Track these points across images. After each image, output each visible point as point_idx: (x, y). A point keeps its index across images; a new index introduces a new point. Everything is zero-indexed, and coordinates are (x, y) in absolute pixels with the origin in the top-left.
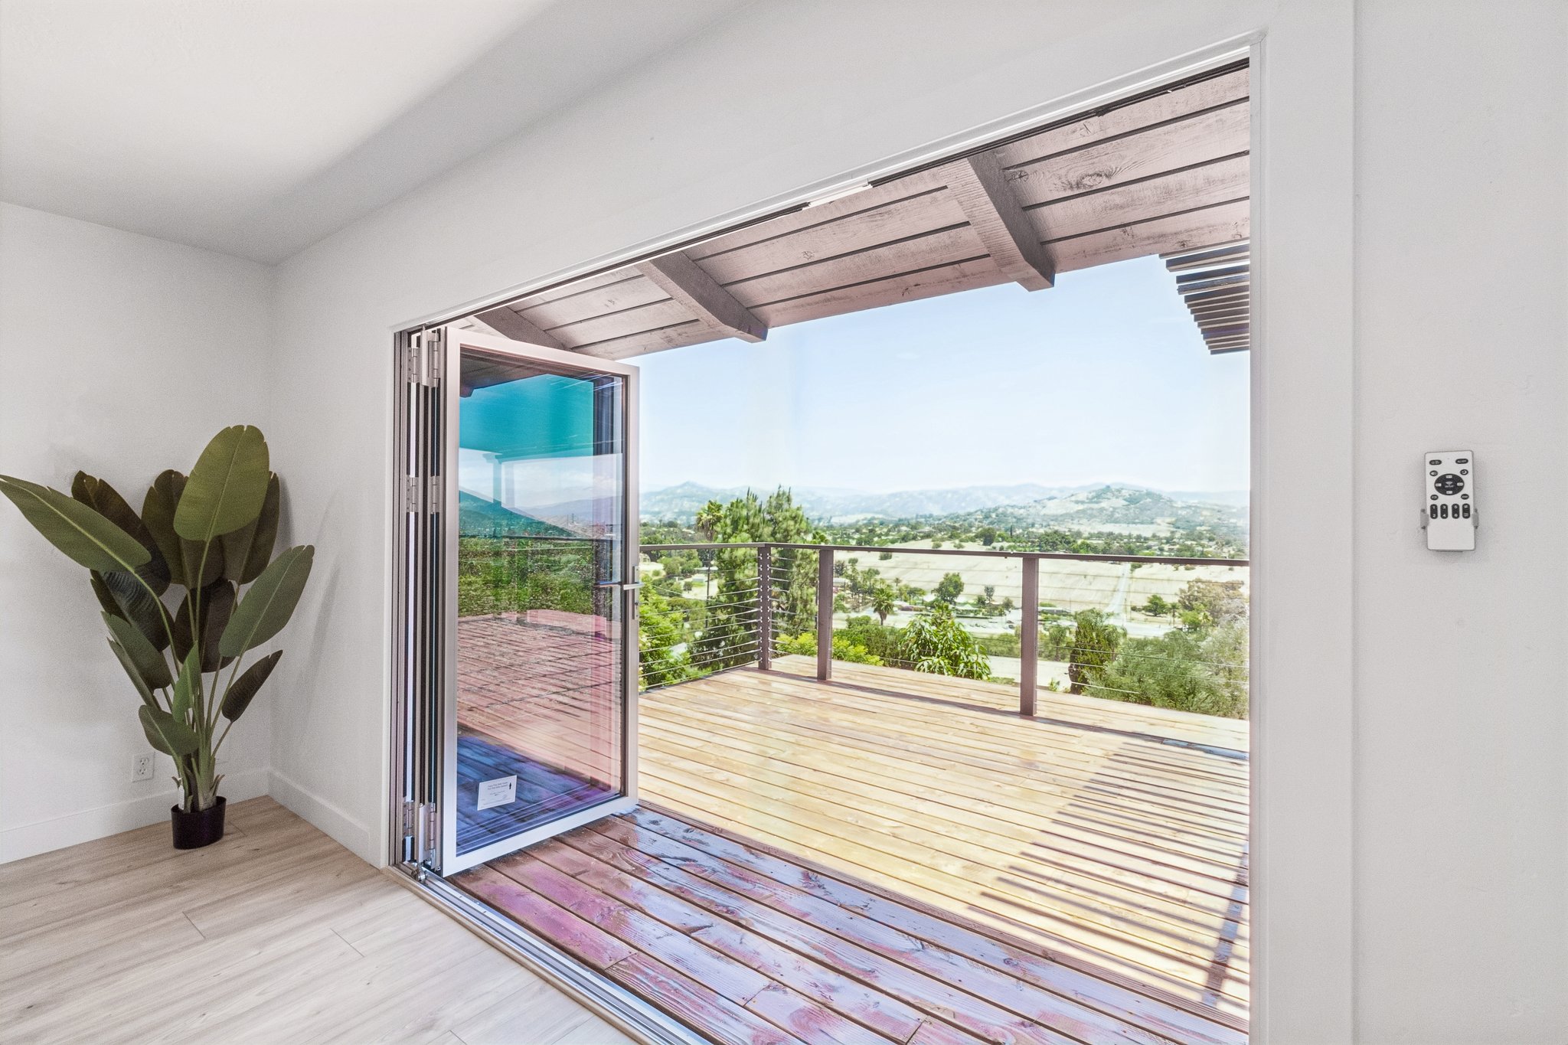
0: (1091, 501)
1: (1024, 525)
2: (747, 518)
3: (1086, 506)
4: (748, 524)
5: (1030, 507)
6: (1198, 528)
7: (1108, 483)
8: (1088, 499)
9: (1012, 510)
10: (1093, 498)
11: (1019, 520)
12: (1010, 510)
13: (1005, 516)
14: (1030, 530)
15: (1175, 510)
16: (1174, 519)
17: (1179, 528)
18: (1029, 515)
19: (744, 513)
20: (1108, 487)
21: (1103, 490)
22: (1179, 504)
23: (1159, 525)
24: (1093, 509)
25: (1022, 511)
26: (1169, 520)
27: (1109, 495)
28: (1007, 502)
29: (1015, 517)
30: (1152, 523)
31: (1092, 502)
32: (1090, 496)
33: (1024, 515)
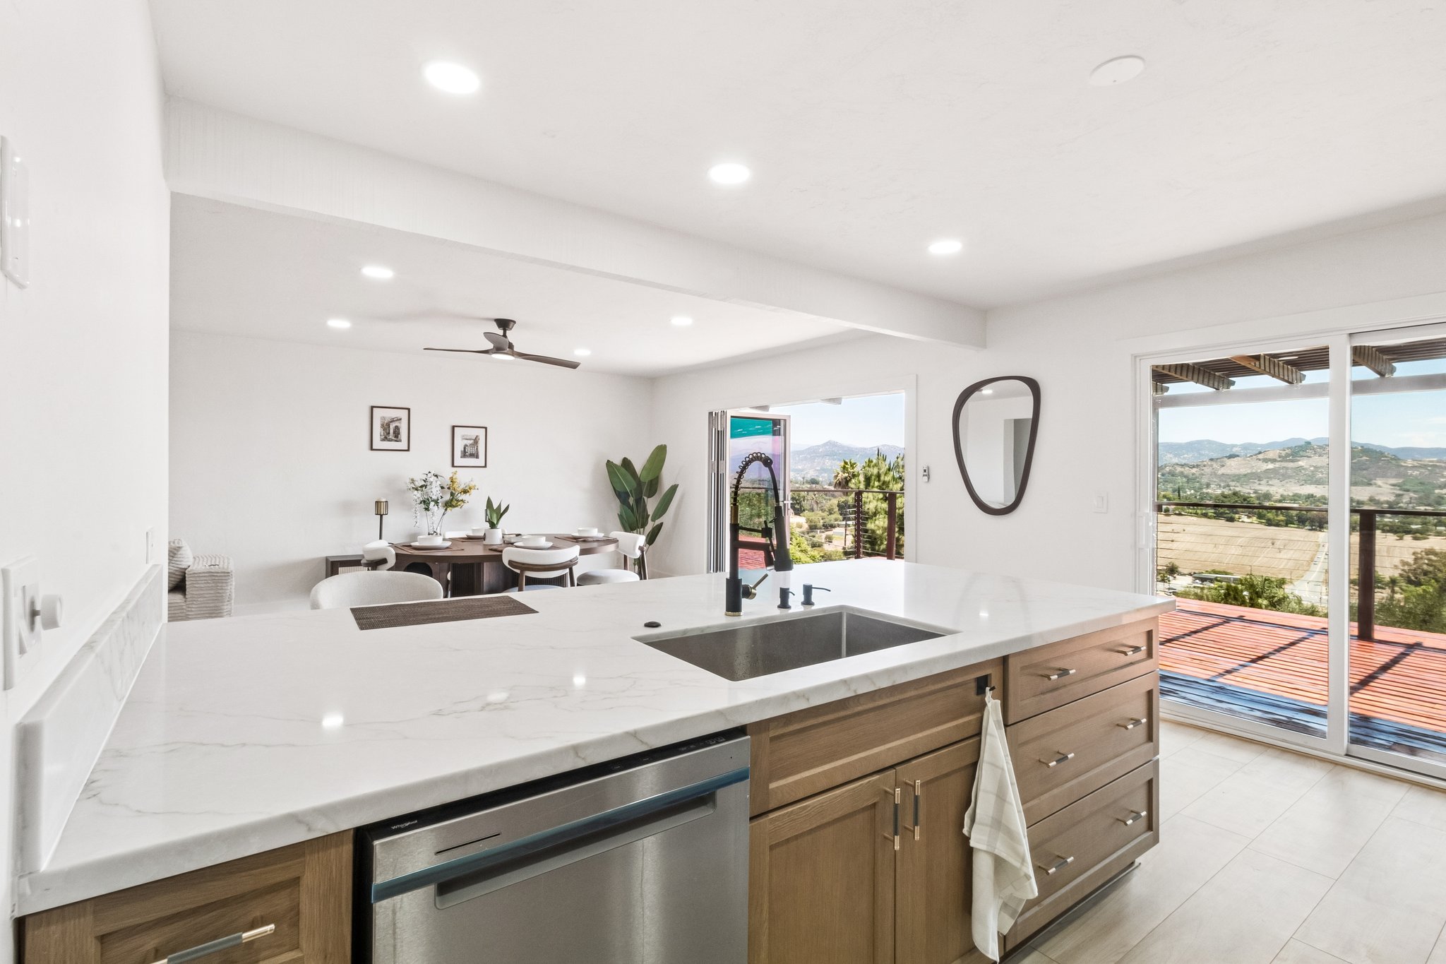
0: (1283, 459)
1: (1197, 485)
2: (879, 476)
3: (1277, 465)
4: (879, 481)
5: (1205, 466)
6: (1437, 491)
7: (1308, 438)
8: (1280, 457)
9: (1183, 470)
10: (1288, 455)
11: (1190, 480)
12: (1179, 469)
13: (1173, 476)
14: (1205, 491)
15: (1402, 469)
16: (1401, 481)
17: (1408, 491)
18: (1203, 475)
19: (875, 471)
20: (1308, 443)
21: (1301, 446)
22: (1410, 463)
23: (1380, 487)
24: (1287, 468)
25: (1194, 470)
26: (1394, 481)
27: (1309, 453)
28: (1175, 460)
29: (1185, 477)
30: (1371, 484)
31: (1287, 461)
32: (1283, 453)
33: (1197, 474)
